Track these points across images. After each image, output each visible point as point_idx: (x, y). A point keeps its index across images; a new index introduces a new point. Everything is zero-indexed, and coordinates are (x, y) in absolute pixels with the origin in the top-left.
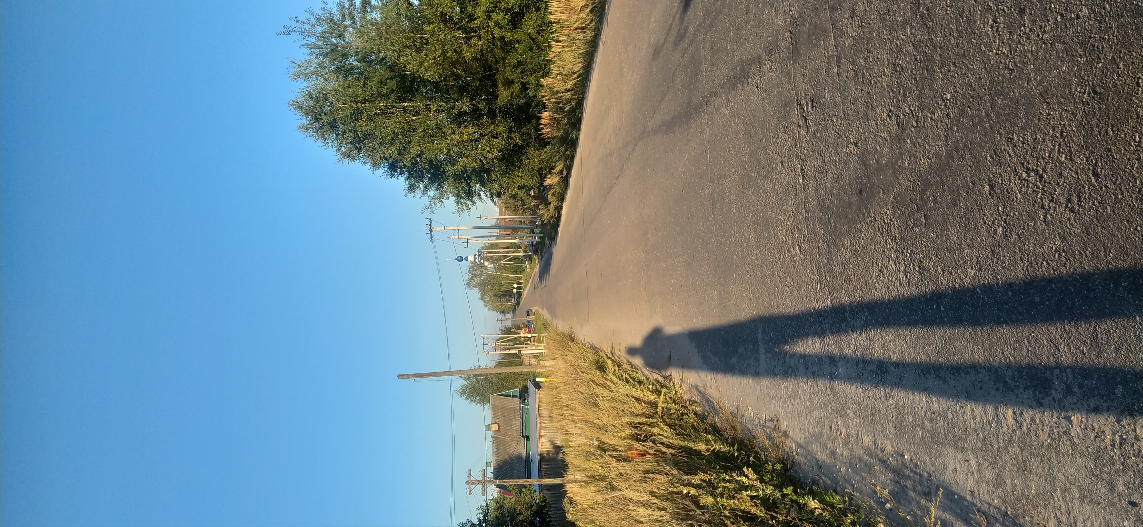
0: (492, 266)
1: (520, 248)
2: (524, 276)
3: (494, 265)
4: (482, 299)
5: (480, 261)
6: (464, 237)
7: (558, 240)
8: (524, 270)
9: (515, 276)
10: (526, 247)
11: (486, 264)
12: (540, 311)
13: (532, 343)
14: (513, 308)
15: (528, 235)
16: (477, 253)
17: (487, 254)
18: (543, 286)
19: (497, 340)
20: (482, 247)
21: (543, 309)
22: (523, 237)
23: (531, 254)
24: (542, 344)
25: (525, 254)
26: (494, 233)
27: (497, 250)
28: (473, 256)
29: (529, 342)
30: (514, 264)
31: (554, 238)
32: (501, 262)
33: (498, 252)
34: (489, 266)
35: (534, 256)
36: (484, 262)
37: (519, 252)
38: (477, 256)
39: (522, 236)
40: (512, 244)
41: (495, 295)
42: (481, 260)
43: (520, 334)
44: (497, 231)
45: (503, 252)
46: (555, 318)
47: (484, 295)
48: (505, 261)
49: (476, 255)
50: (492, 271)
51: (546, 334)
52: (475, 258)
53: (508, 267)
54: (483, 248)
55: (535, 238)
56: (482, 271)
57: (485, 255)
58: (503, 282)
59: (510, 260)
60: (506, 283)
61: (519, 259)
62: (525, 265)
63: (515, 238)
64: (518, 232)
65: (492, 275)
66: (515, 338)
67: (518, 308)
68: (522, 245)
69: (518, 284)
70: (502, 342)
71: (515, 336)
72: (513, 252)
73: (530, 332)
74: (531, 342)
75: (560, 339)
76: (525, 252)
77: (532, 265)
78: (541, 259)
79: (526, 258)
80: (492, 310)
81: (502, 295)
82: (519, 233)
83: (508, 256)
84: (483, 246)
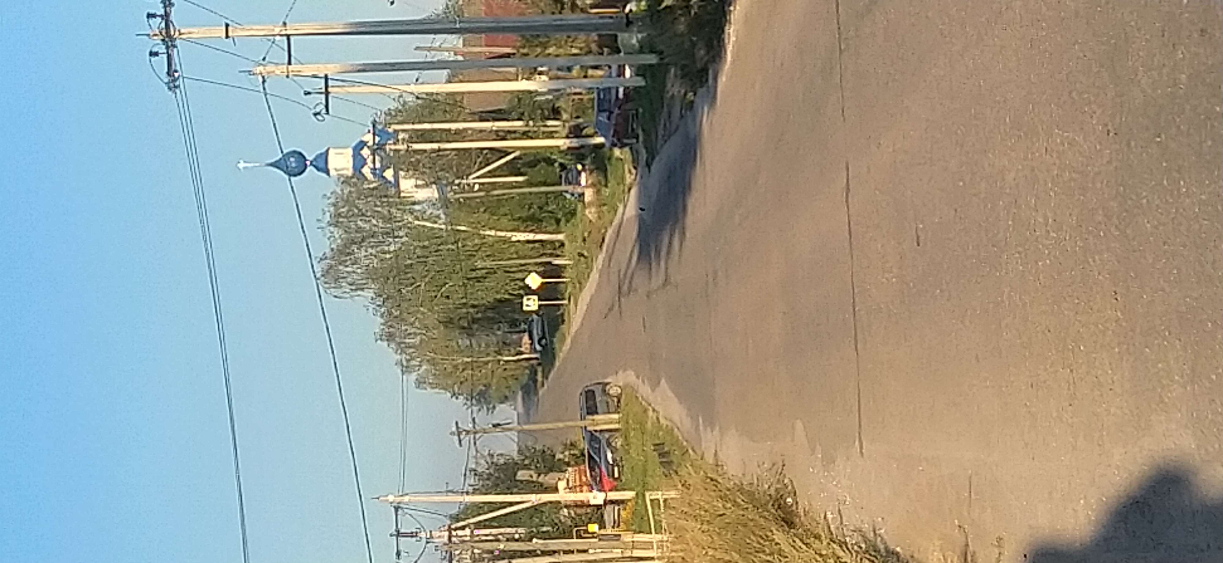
0: (432, 193)
1: (555, 113)
2: (573, 240)
3: (441, 191)
4: (390, 338)
5: (378, 173)
6: (309, 70)
7: (722, 79)
8: (573, 213)
9: (531, 236)
10: (580, 110)
11: (407, 185)
12: (645, 390)
13: (609, 531)
14: (525, 379)
15: (590, 60)
16: (368, 138)
17: (411, 141)
18: (658, 279)
19: (456, 518)
20: (388, 114)
21: (655, 385)
22: (569, 69)
23: (600, 140)
24: (655, 537)
25: (575, 143)
26: (440, 49)
27: (453, 126)
28: (350, 151)
29: (593, 528)
30: (529, 184)
31: (705, 71)
32: (471, 180)
33: (460, 135)
34: (422, 194)
35: (617, 152)
36: (396, 176)
37: (550, 135)
38: (366, 152)
39: (562, 62)
40: (521, 96)
41: (448, 323)
42: (384, 169)
43: (556, 490)
44: (455, 41)
45: (482, 135)
46: (710, 423)
47: (400, 319)
48: (491, 175)
49: (362, 144)
50: (434, 219)
51: (673, 494)
52: (359, 162)
53: (500, 201)
54: (392, 116)
55: (621, 73)
56: (390, 219)
57: (402, 147)
58: (479, 264)
59: (512, 169)
60: (492, 271)
61: (550, 162)
62: (579, 190)
63: (532, 73)
64: (545, 46)
65: (432, 234)
66: (536, 509)
67: (545, 376)
68: (560, 104)
69: (542, 275)
70: (479, 525)
71: (534, 499)
72: (526, 135)
73: (598, 484)
74: (602, 526)
75: (732, 513)
76: (576, 132)
77: (606, 192)
78: (648, 165)
79: (580, 159)
80: (433, 386)
81: (474, 321)
82: (551, 50)
83: (504, 153)
84: (394, 105)
